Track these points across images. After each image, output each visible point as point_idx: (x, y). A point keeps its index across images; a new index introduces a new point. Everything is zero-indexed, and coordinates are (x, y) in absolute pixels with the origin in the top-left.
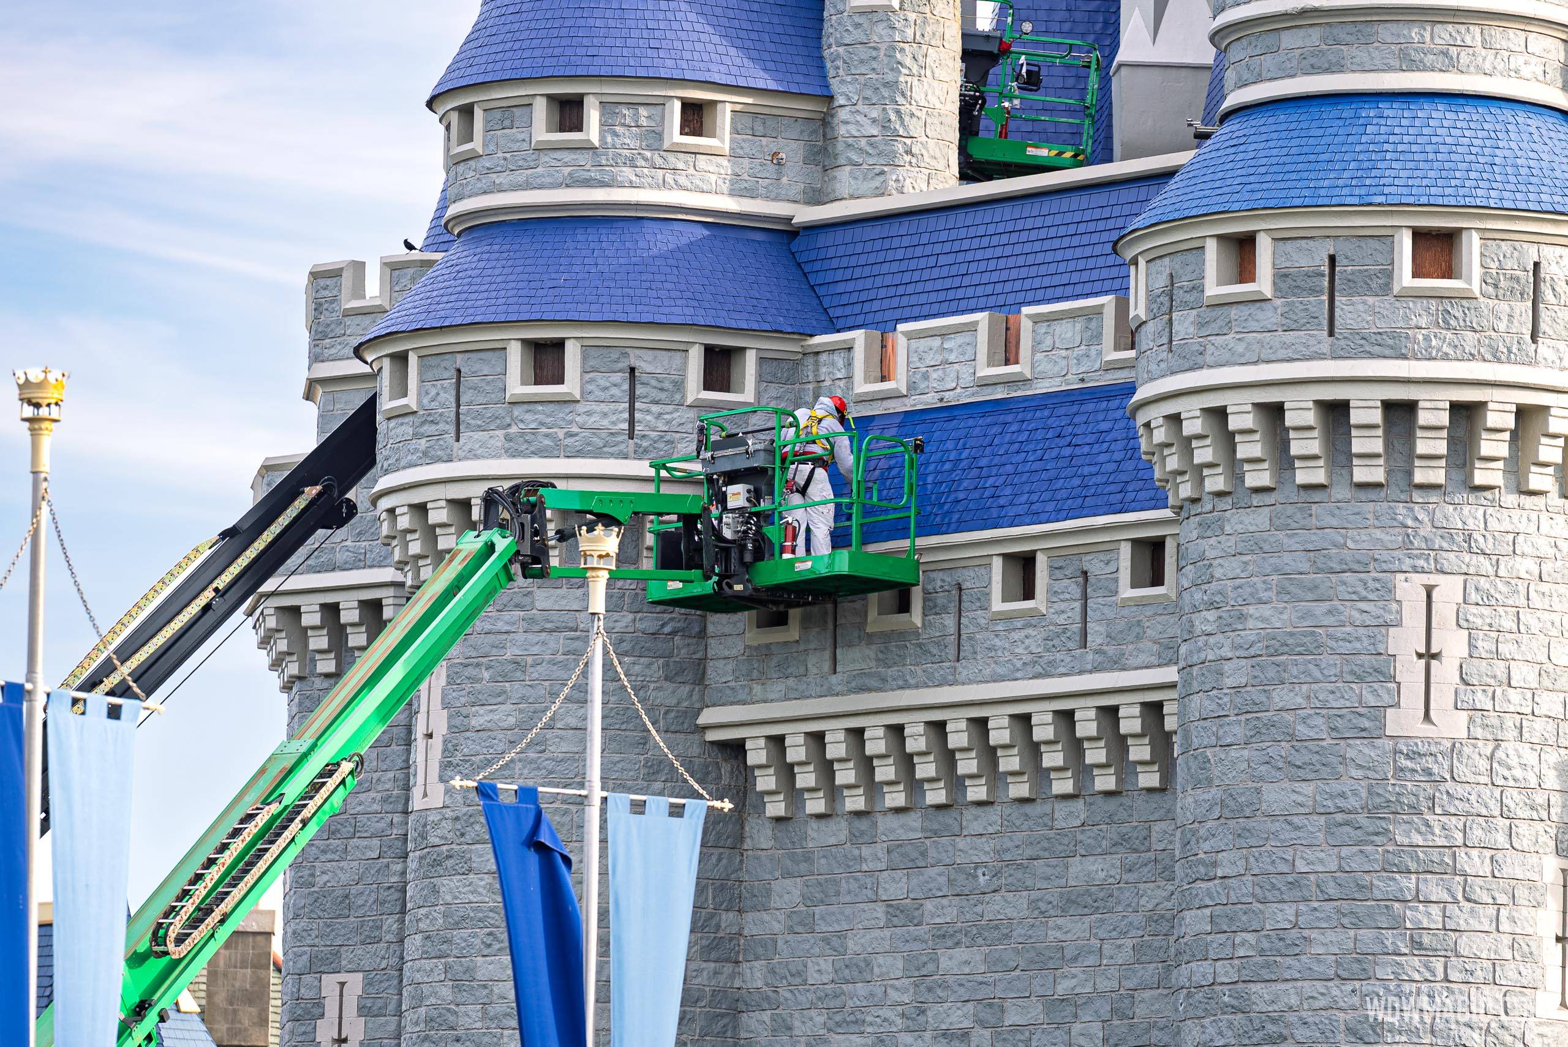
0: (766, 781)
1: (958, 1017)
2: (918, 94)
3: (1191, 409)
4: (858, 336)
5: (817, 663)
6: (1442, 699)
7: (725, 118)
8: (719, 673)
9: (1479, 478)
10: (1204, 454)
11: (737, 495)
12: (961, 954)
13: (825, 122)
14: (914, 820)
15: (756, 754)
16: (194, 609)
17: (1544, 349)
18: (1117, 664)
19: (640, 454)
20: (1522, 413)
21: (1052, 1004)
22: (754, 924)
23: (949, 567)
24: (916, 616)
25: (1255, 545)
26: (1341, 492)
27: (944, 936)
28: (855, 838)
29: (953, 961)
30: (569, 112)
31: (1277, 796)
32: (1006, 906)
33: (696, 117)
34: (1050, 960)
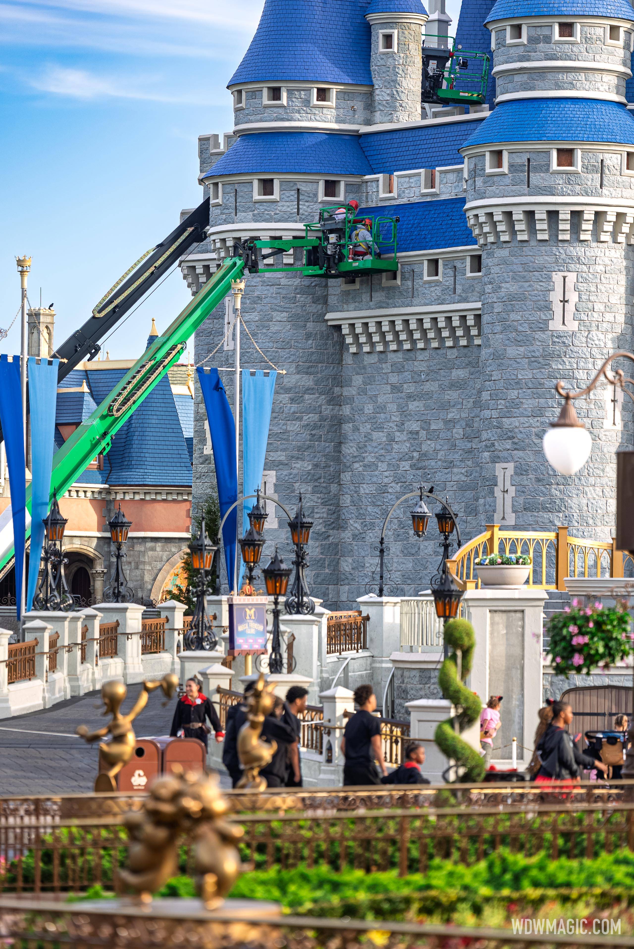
0: (349, 340)
1: (415, 426)
2: (404, 84)
3: (481, 213)
4: (380, 176)
5: (365, 297)
6: (569, 317)
7: (333, 94)
8: (332, 300)
9: (582, 237)
10: (486, 229)
11: (333, 238)
12: (416, 403)
13: (371, 95)
14: (400, 355)
15: (345, 330)
16: (147, 274)
17: (605, 191)
18: (465, 300)
19: (301, 220)
20: (597, 214)
21: (447, 422)
22: (347, 392)
23: (410, 264)
24: (399, 281)
25: (504, 262)
26: (533, 243)
27: (410, 397)
28: (380, 361)
29: (413, 406)
30: (275, 93)
31: (512, 351)
32: (431, 387)
33: (323, 94)
34: (446, 406)
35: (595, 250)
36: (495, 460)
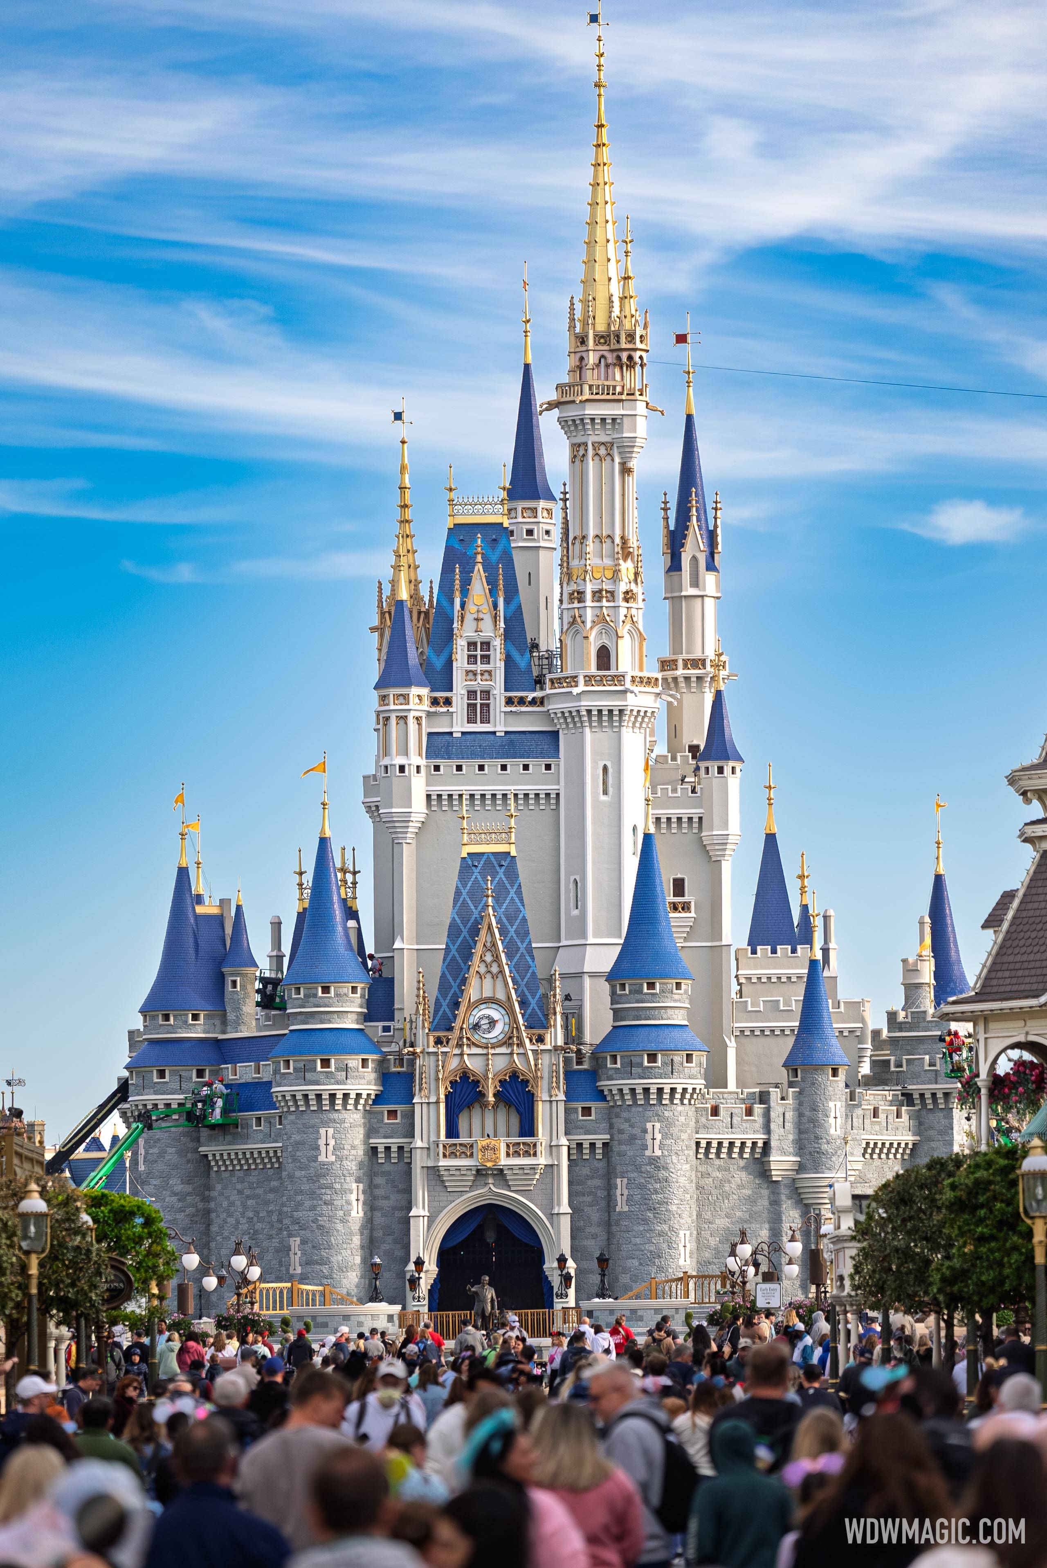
0: (213, 1163)
1: (251, 1214)
2: (244, 1009)
3: (279, 1095)
4: (229, 1066)
5: (221, 1138)
6: (330, 1153)
7: (202, 1017)
8: (202, 1139)
9: (336, 1108)
10: (282, 1104)
11: (200, 1105)
12: (251, 1201)
13: (224, 1015)
14: (242, 1172)
15: (210, 1158)
16: (92, 1123)
17: (349, 1081)
18: (276, 1142)
19: (183, 1093)
20: (344, 1094)
21: (268, 1212)
23: (246, 1119)
24: (239, 1130)
25: (293, 1123)
26: (308, 1112)
27: (248, 1197)
28: (231, 1176)
29: (250, 1202)
30: (166, 1018)
31: (298, 1174)
32: (259, 1191)
33: (195, 1017)
34: (267, 1203)
35: (344, 1115)
36: (290, 1236)
